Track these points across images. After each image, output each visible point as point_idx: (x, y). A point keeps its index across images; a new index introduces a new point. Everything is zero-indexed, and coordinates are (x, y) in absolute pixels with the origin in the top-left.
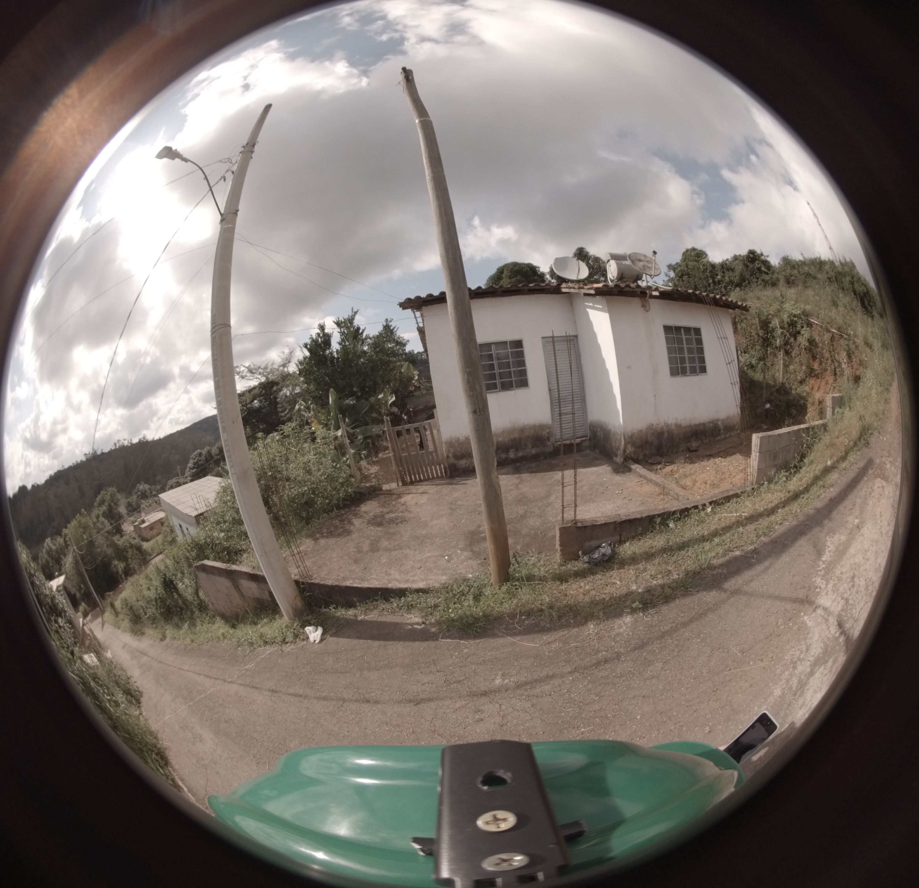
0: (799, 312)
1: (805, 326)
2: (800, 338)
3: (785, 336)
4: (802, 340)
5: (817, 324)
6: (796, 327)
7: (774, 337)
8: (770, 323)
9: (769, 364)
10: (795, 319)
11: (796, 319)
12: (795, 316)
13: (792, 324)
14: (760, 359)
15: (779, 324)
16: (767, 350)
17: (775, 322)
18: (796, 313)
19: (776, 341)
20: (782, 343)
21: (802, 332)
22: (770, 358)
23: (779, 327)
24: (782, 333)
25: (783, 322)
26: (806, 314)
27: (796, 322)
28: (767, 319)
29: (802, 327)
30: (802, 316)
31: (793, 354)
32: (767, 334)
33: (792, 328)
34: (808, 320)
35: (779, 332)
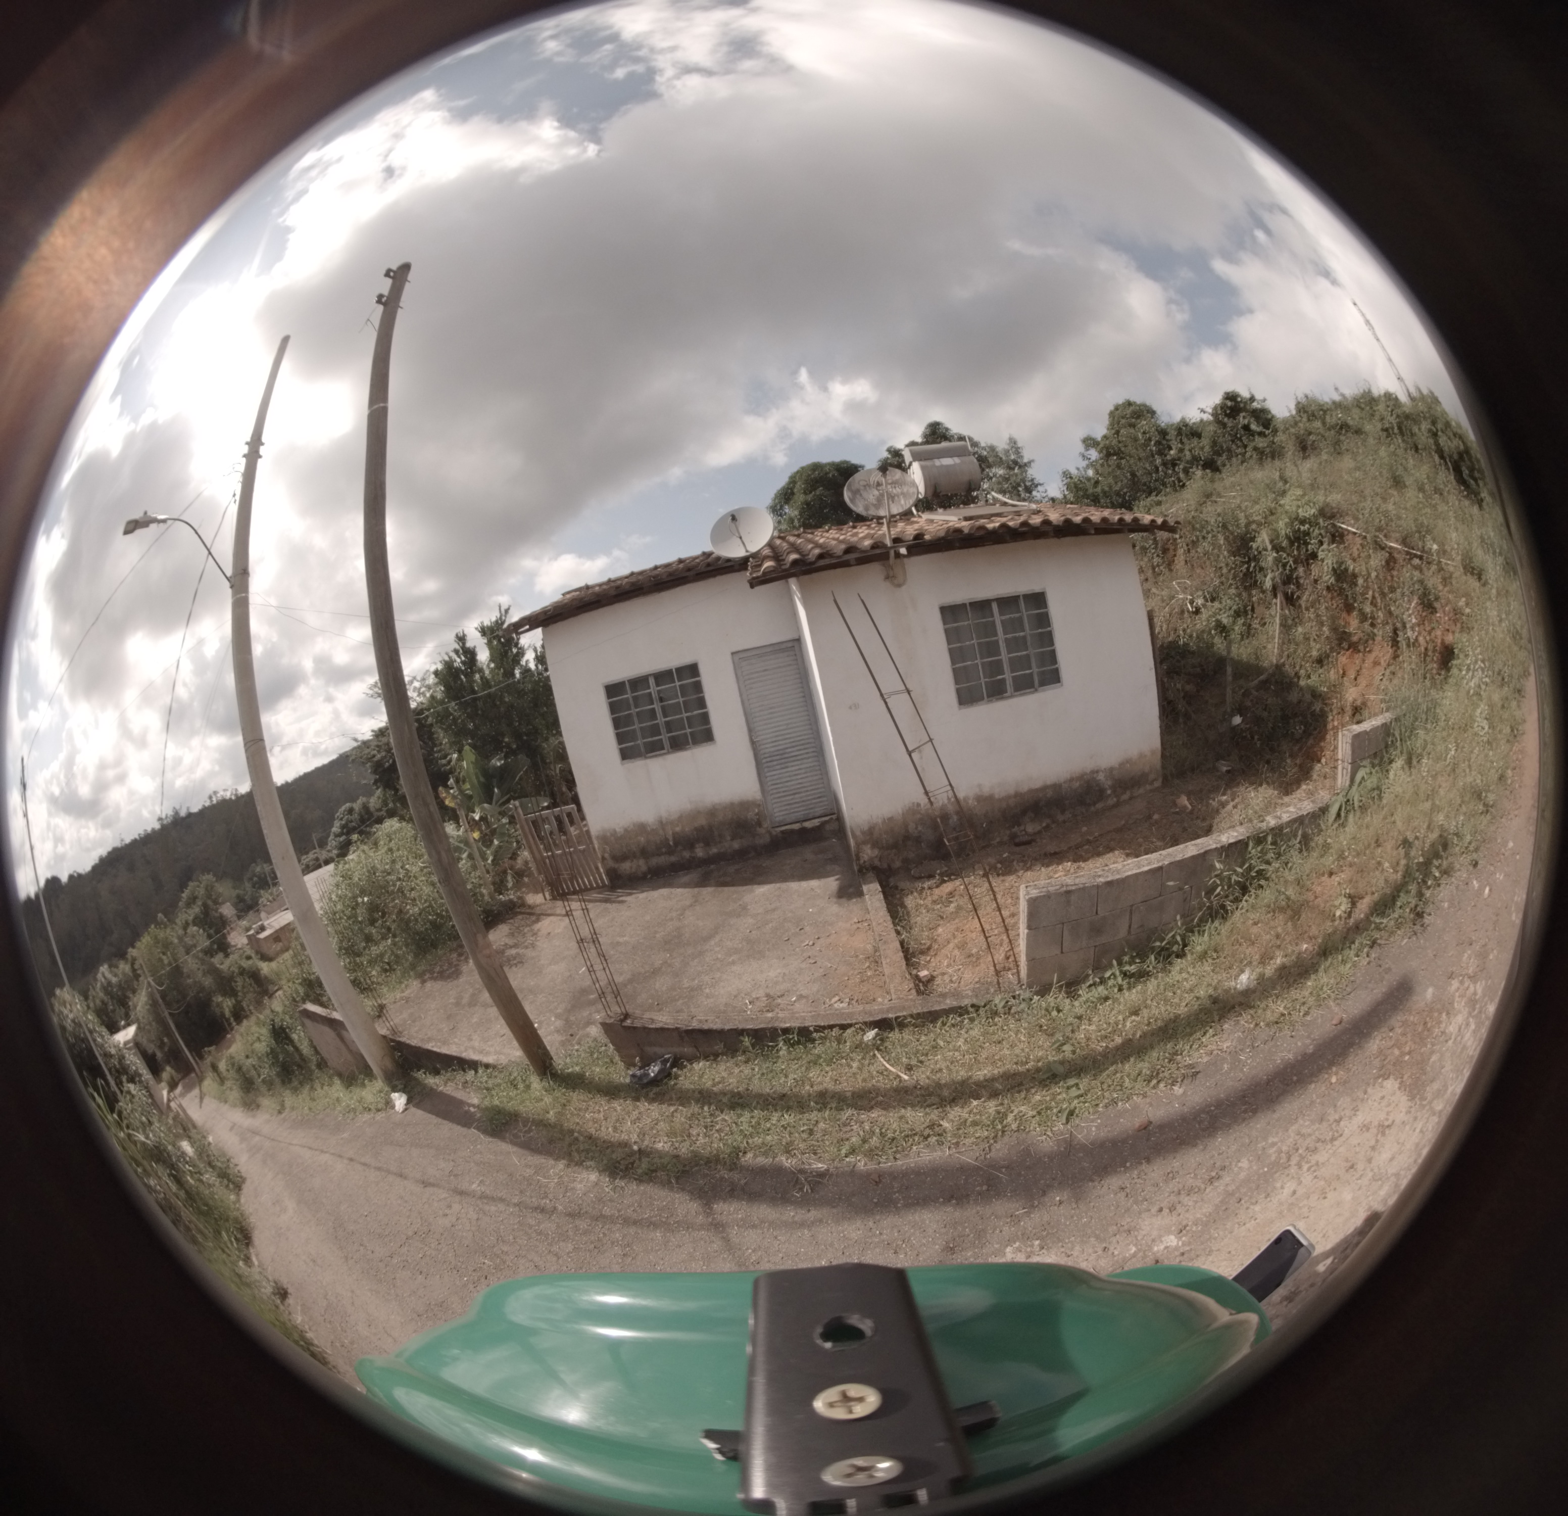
0: (1313, 511)
1: (1326, 540)
2: (1315, 570)
3: (1284, 566)
4: (1322, 571)
5: (1355, 533)
6: (1306, 544)
7: (1261, 569)
8: (1253, 539)
9: (1255, 624)
10: (1302, 528)
11: (1307, 526)
12: (1303, 522)
13: (1299, 539)
14: (1237, 614)
15: (1271, 541)
16: (1250, 596)
17: (1263, 539)
18: (1307, 515)
19: (1265, 576)
20: (1278, 580)
21: (1321, 555)
22: (1259, 610)
23: (1269, 547)
24: (1277, 560)
25: (1278, 536)
26: (1328, 513)
27: (1307, 534)
28: (1247, 532)
29: (1321, 543)
30: (1321, 521)
31: (1303, 603)
32: (1248, 562)
33: (1298, 547)
34: (1334, 526)
35: (1270, 559)
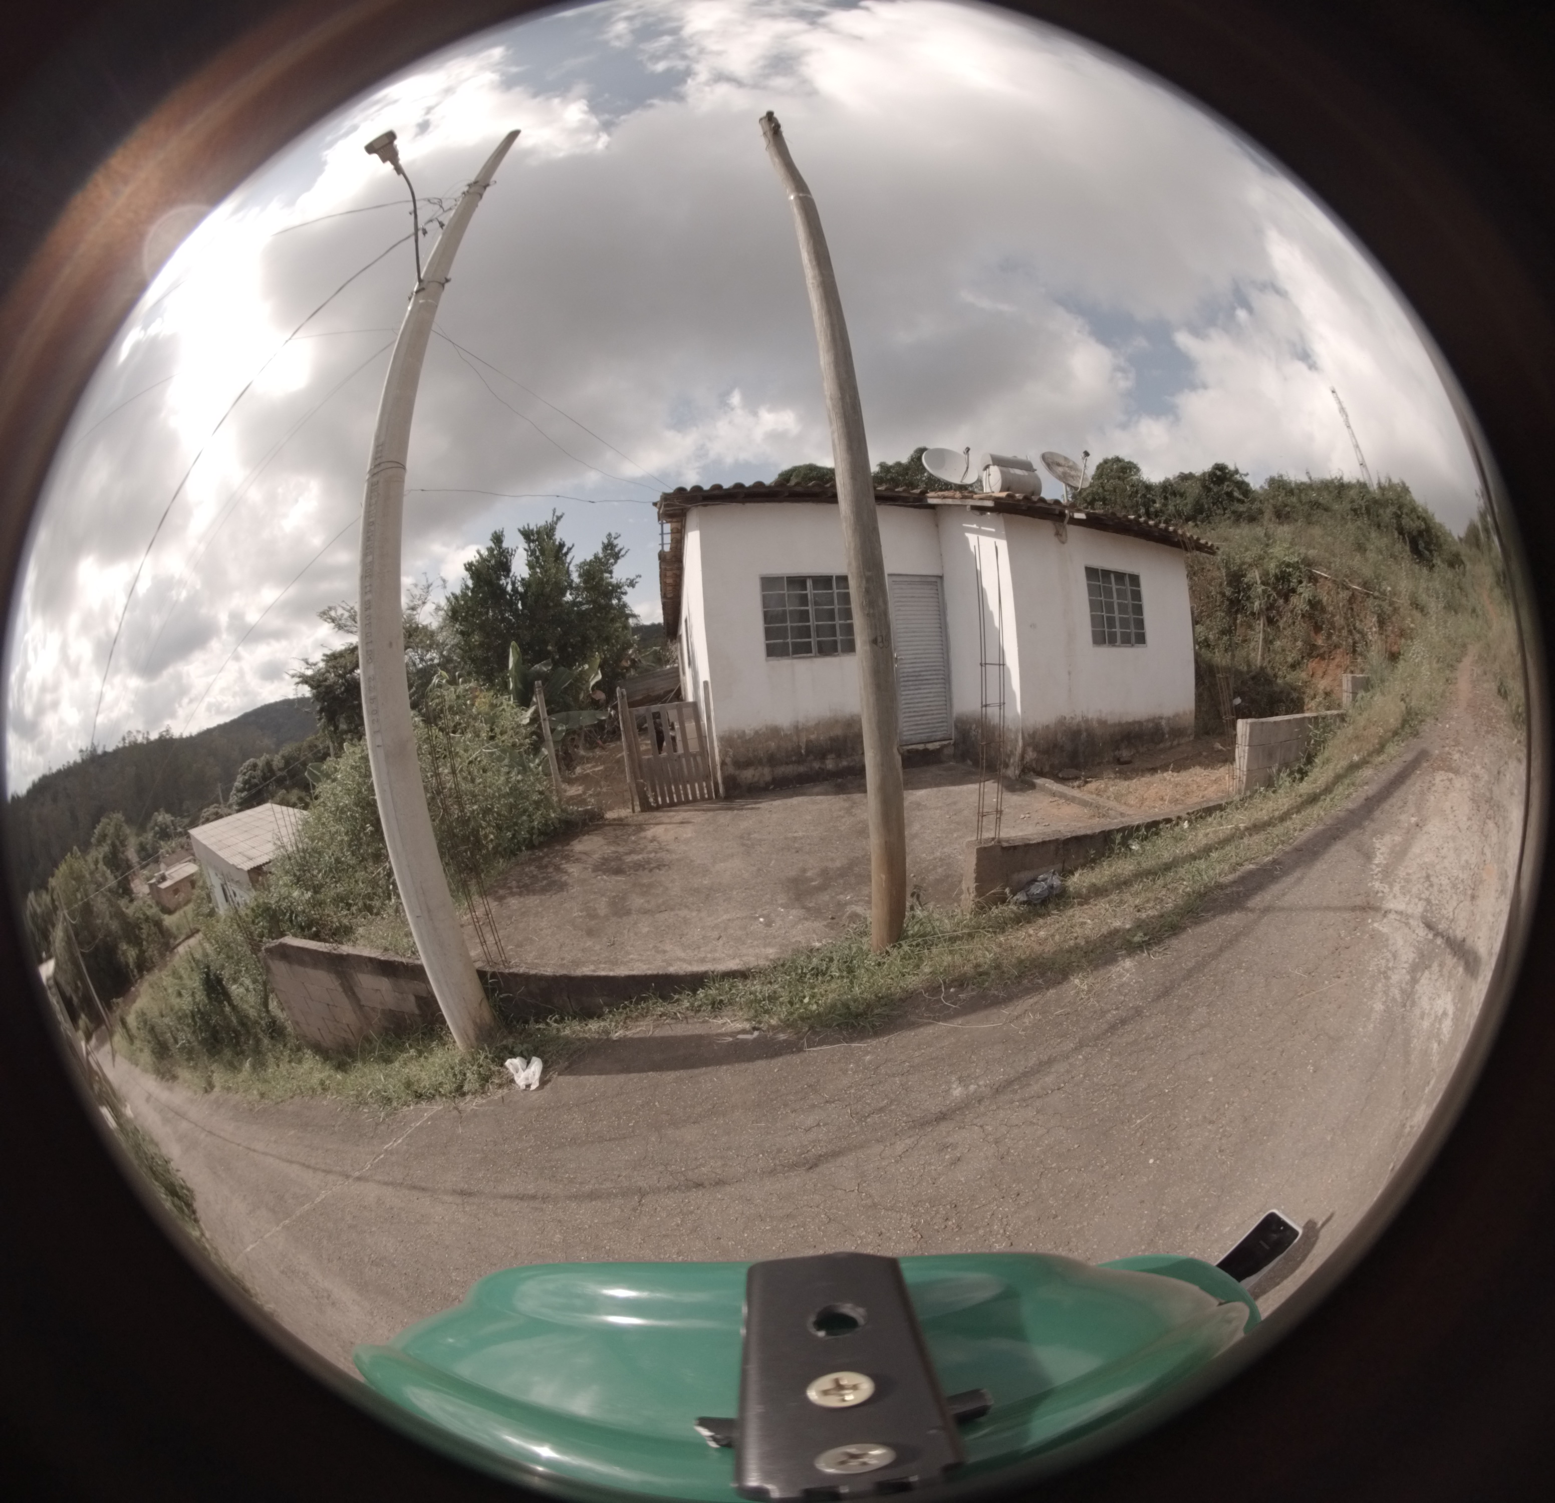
0: (1296, 560)
1: (1305, 580)
2: (1294, 600)
3: (1269, 596)
4: (1299, 603)
5: (1326, 578)
6: (1289, 581)
7: (1249, 598)
8: (1244, 576)
9: (1238, 640)
10: (1288, 570)
11: (1291, 569)
12: (1288, 565)
13: (1283, 577)
14: (1225, 633)
15: (1261, 578)
16: (1236, 619)
17: (1255, 575)
18: (1291, 561)
19: (1253, 603)
20: (1263, 607)
21: (1300, 590)
22: (1241, 630)
23: (1259, 582)
24: (1264, 591)
25: (1268, 574)
26: (1309, 563)
27: (1290, 574)
28: (1240, 569)
29: (1300, 582)
30: (1302, 566)
31: (1281, 624)
32: (1239, 592)
33: (1282, 584)
34: (1310, 571)
35: (1260, 590)
